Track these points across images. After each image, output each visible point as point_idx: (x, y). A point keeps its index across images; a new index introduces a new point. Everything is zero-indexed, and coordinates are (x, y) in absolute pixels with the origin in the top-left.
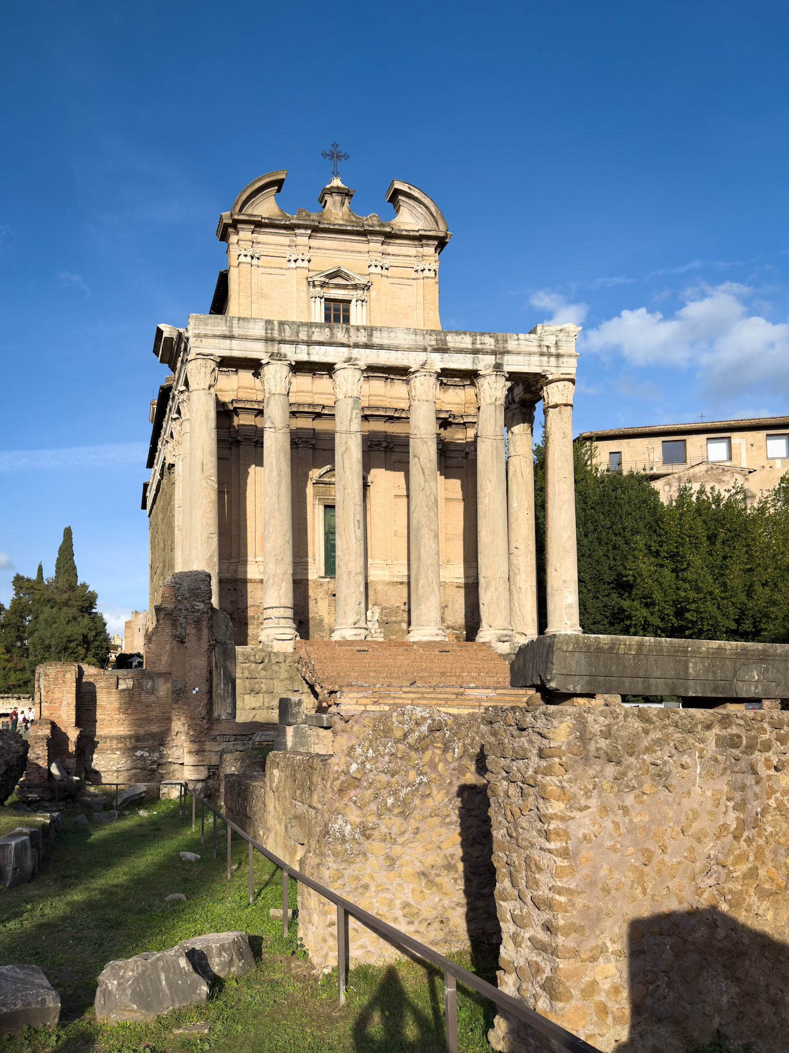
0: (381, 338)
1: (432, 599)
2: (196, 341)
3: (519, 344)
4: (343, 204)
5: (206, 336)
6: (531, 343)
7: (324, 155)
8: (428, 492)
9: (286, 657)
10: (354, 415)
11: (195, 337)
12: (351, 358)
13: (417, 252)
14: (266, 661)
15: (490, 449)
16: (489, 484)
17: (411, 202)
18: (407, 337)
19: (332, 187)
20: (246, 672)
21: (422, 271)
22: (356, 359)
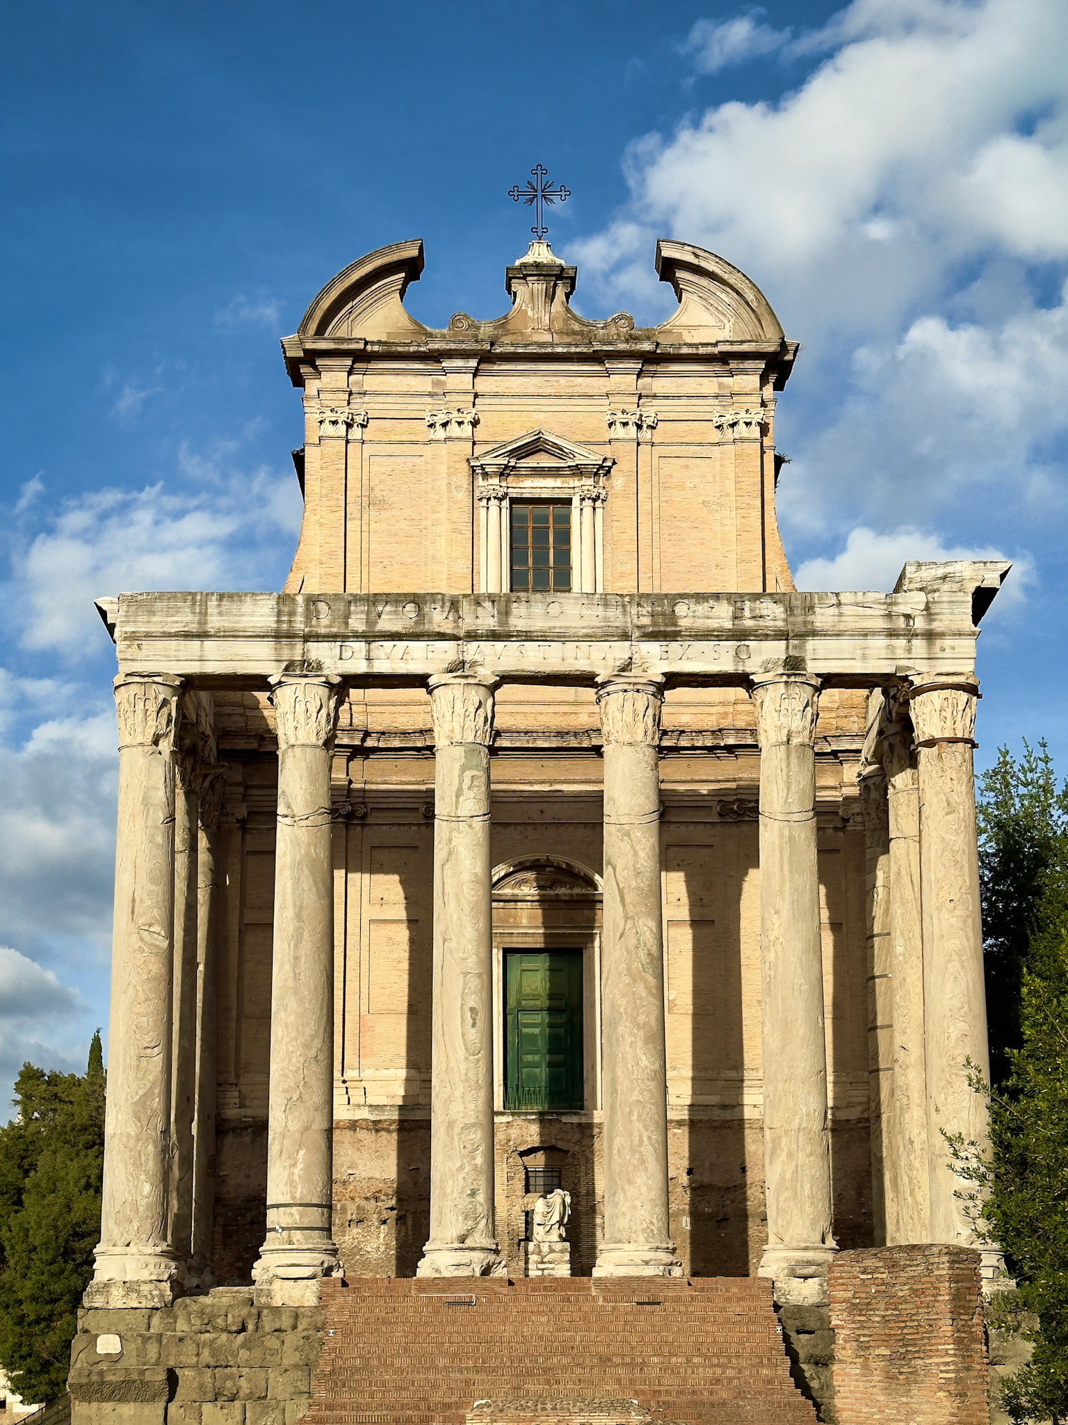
0: (529, 617)
1: (639, 1180)
2: (129, 646)
3: (841, 615)
4: (551, 297)
5: (148, 636)
6: (869, 611)
7: (514, 193)
8: (633, 942)
9: (297, 1316)
10: (467, 782)
11: (125, 639)
12: (463, 662)
13: (721, 386)
14: (251, 1327)
15: (777, 841)
16: (775, 918)
17: (704, 282)
18: (585, 612)
19: (524, 265)
20: (206, 1352)
21: (733, 425)
22: (474, 664)
